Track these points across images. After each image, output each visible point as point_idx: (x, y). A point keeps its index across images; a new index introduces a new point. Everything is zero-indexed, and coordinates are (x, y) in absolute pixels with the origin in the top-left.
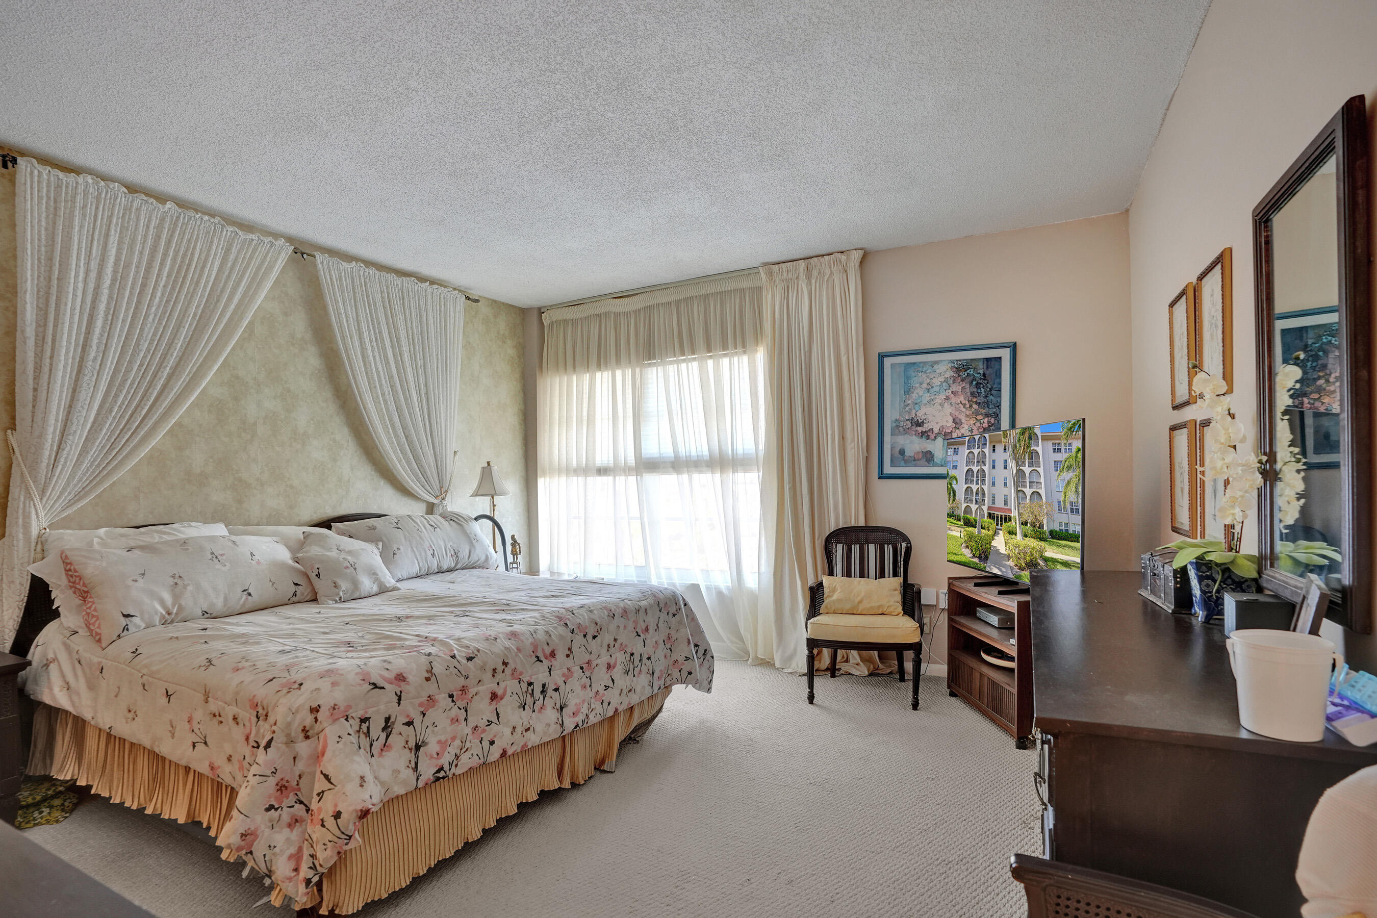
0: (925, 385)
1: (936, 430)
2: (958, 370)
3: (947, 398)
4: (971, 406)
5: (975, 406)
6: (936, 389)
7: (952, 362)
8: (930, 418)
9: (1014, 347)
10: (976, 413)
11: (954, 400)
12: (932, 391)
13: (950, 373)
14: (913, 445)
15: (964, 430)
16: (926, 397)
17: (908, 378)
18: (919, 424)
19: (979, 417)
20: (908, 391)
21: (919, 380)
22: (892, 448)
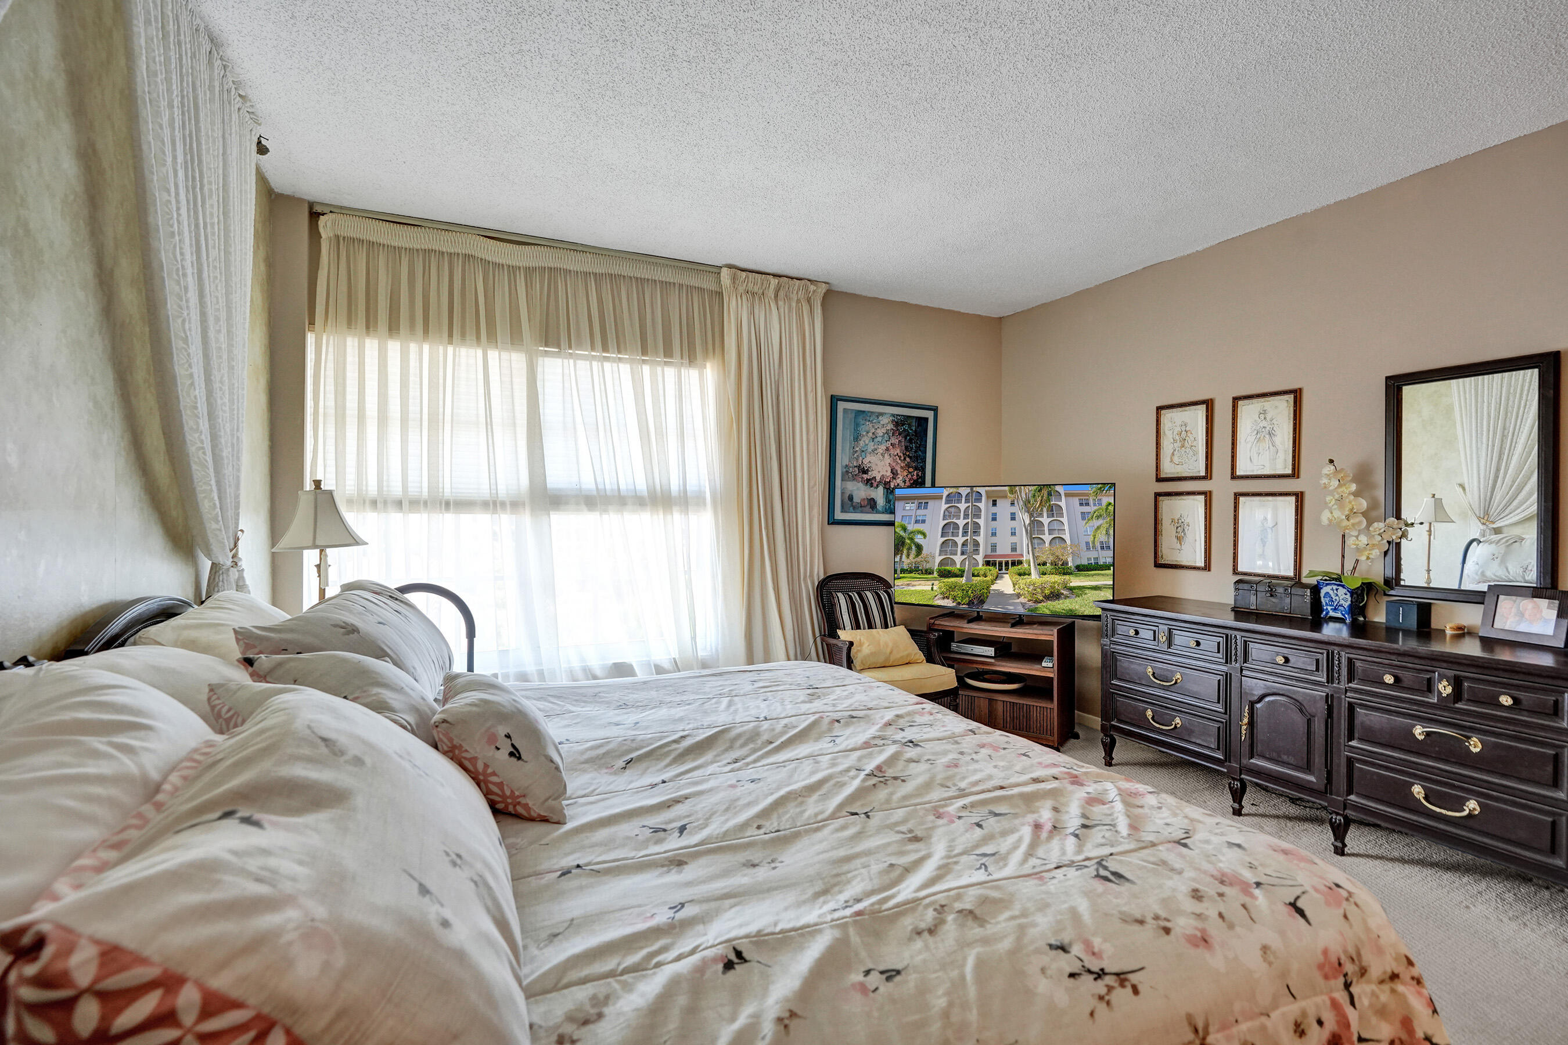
0: (870, 434)
1: (878, 479)
2: (897, 424)
3: (887, 449)
4: (905, 459)
5: (908, 459)
6: (879, 439)
7: (893, 415)
8: (874, 467)
9: (935, 409)
10: (908, 466)
11: (892, 452)
12: (876, 440)
13: (890, 426)
14: (860, 491)
15: (899, 481)
16: (871, 446)
17: (857, 425)
18: (865, 472)
19: (911, 470)
20: (857, 439)
21: (866, 427)
22: (843, 493)
